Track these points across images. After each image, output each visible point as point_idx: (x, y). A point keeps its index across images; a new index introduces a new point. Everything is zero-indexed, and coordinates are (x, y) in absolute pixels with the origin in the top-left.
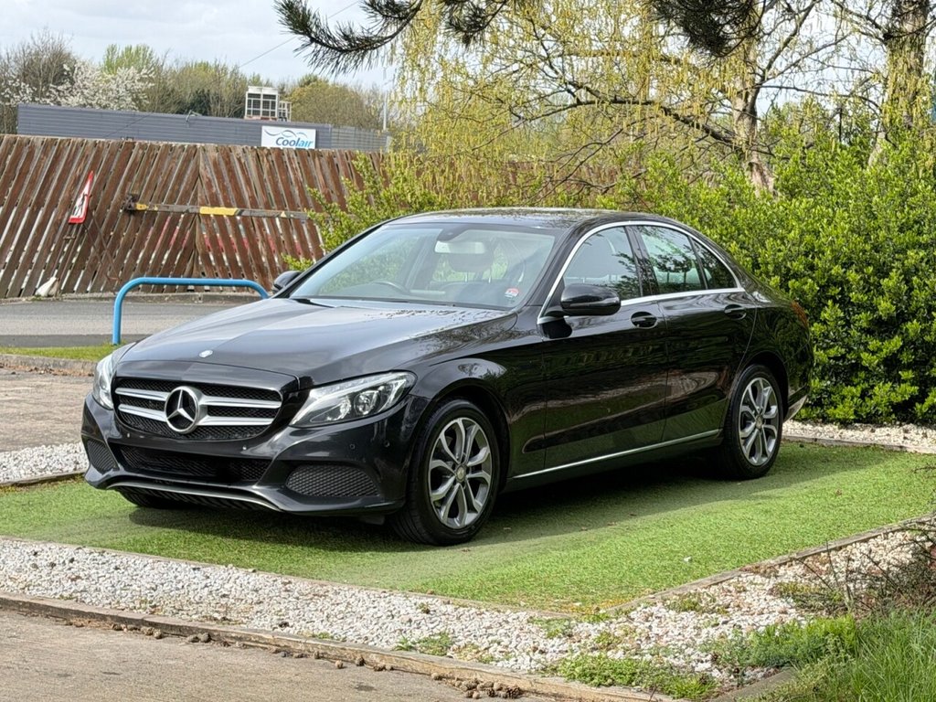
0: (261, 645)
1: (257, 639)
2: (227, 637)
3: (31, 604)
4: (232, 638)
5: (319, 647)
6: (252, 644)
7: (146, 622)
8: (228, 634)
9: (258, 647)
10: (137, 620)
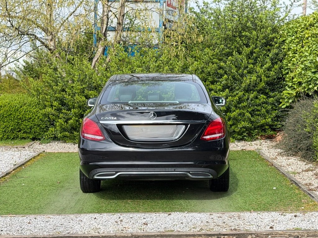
0: (278, 236)
1: (276, 234)
2: (261, 235)
3: (161, 235)
4: (264, 235)
5: (305, 233)
6: (274, 236)
7: (222, 234)
8: (262, 234)
9: (277, 237)
10: (217, 234)
